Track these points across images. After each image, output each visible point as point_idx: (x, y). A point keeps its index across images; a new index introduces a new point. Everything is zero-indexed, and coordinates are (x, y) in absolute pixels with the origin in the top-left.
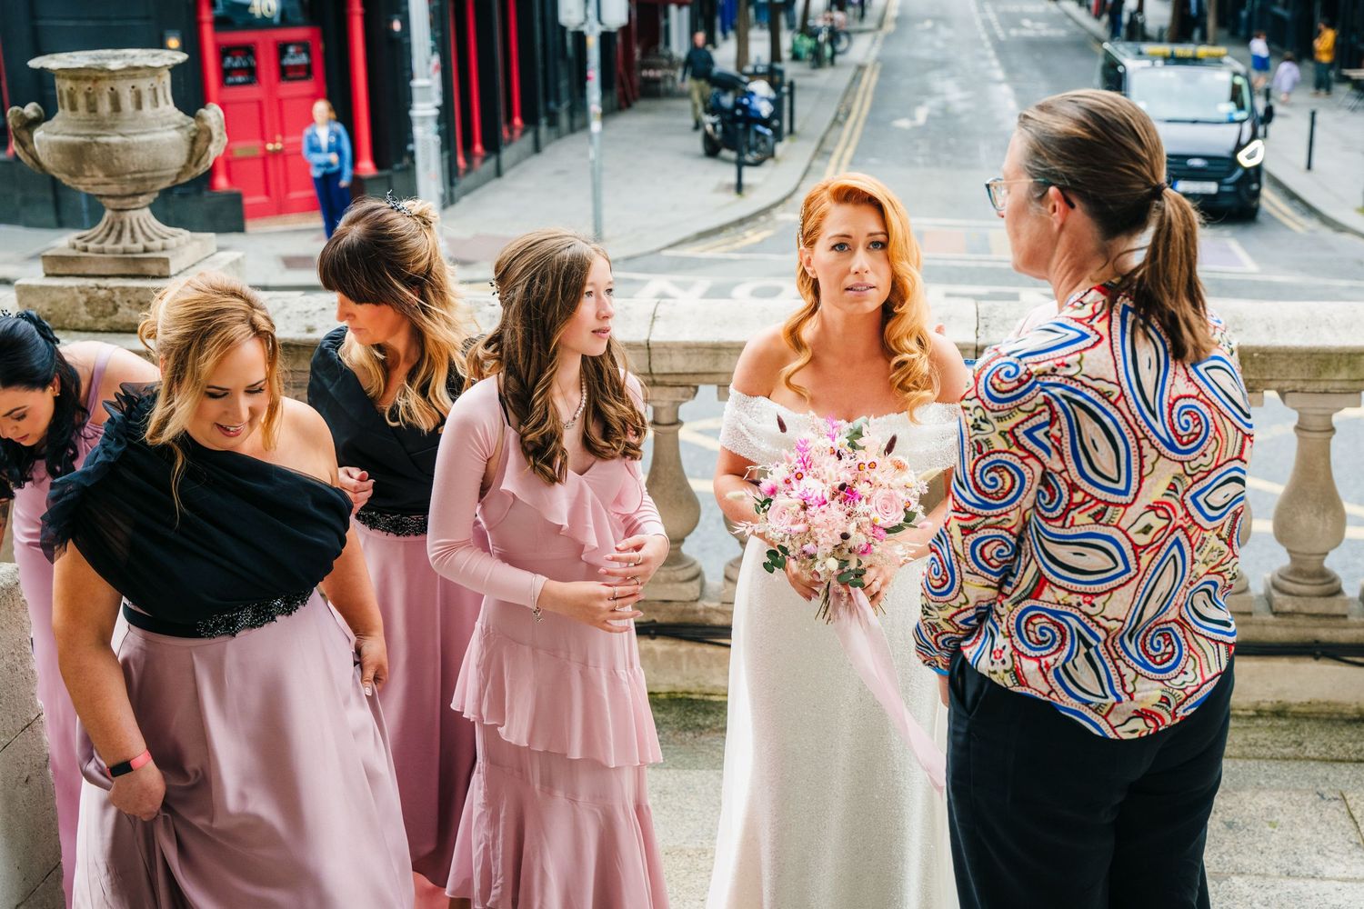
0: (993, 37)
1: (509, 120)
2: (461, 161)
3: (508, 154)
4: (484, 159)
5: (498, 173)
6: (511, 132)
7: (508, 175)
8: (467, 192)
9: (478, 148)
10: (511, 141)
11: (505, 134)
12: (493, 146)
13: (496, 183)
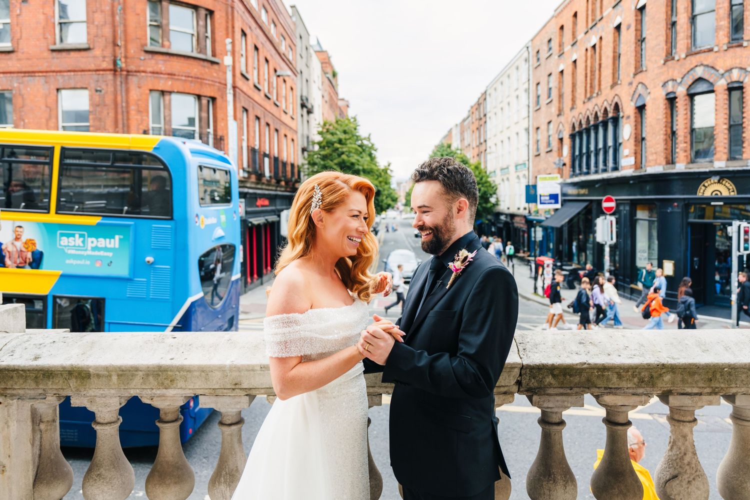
0: (412, 246)
1: (266, 268)
2: (249, 280)
3: (265, 278)
4: (257, 279)
5: (262, 284)
6: (267, 271)
7: (265, 285)
8: (250, 290)
9: (255, 276)
10: (267, 274)
11: (264, 271)
12: (260, 275)
13: (261, 287)
